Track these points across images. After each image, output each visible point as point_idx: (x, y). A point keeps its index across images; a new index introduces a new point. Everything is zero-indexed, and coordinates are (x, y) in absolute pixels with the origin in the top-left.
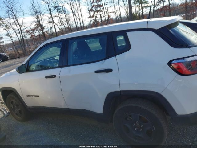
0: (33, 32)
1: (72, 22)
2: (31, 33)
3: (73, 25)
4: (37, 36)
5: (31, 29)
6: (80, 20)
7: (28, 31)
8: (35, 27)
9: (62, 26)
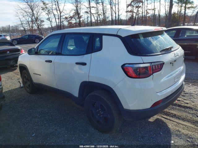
0: (71, 19)
1: (108, 14)
2: (69, 20)
3: (108, 17)
4: (74, 23)
5: (70, 17)
6: (115, 13)
7: (66, 18)
8: (73, 15)
9: (98, 17)
